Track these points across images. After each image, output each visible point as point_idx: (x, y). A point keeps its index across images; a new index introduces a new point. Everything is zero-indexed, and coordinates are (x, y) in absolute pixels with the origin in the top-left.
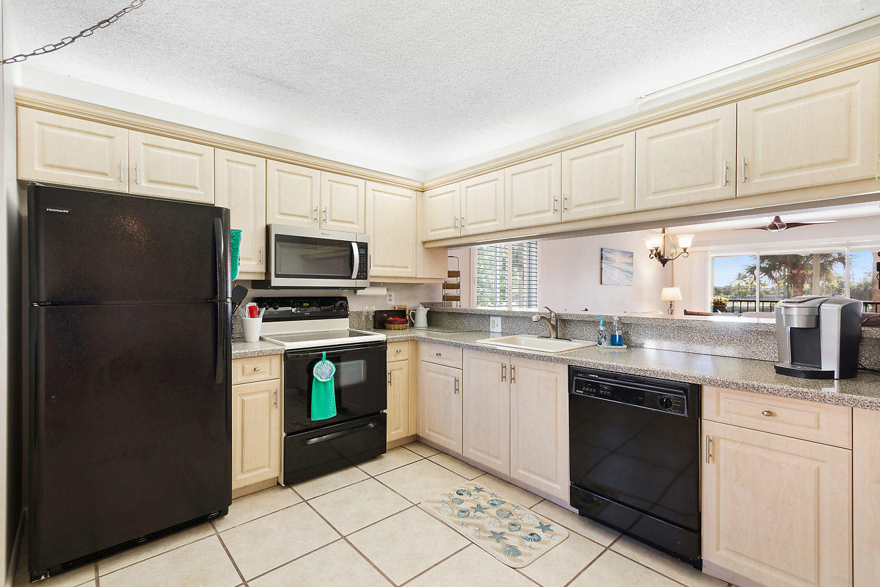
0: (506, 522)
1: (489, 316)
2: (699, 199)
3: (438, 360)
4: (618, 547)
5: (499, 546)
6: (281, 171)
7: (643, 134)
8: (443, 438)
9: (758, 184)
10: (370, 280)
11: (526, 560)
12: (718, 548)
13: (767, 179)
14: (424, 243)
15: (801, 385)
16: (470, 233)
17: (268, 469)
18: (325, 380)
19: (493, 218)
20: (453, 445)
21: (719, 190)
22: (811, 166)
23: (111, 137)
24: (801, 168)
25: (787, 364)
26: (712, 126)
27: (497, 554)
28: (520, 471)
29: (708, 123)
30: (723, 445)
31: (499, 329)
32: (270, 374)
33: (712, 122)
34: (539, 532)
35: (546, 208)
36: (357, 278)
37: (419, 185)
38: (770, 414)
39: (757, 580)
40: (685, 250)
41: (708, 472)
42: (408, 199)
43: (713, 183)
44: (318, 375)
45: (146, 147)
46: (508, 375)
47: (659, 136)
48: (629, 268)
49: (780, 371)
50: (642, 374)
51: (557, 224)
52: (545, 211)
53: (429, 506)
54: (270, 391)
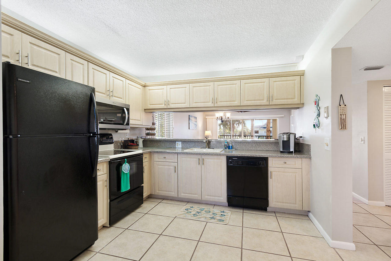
0: (211, 214)
1: (175, 141)
2: (260, 104)
3: (164, 160)
4: (244, 211)
5: (216, 220)
6: (94, 69)
7: (243, 82)
8: (167, 193)
9: (275, 102)
10: (130, 126)
11: (227, 221)
12: (273, 202)
13: (277, 101)
14: (145, 110)
15: (286, 155)
16: (172, 107)
17: (103, 219)
18: (127, 172)
19: (184, 102)
20: (173, 194)
21: (265, 102)
22: (287, 99)
23: (12, 35)
24: (285, 99)
25: (282, 150)
26: (263, 84)
27: (217, 223)
28: (206, 197)
29: (262, 82)
30: (273, 173)
31: (180, 146)
32: (103, 172)
33: (263, 82)
34: (222, 213)
35: (208, 101)
36: (126, 125)
37: (144, 84)
38: (285, 163)
39: (283, 207)
40: (228, 118)
41: (271, 182)
42: (139, 90)
43: (263, 100)
44: (124, 170)
45: (31, 44)
46: (201, 162)
47: (248, 83)
48: (196, 123)
49: (281, 152)
50: (252, 156)
51: (213, 107)
52: (207, 102)
53: (181, 216)
54: (103, 180)
